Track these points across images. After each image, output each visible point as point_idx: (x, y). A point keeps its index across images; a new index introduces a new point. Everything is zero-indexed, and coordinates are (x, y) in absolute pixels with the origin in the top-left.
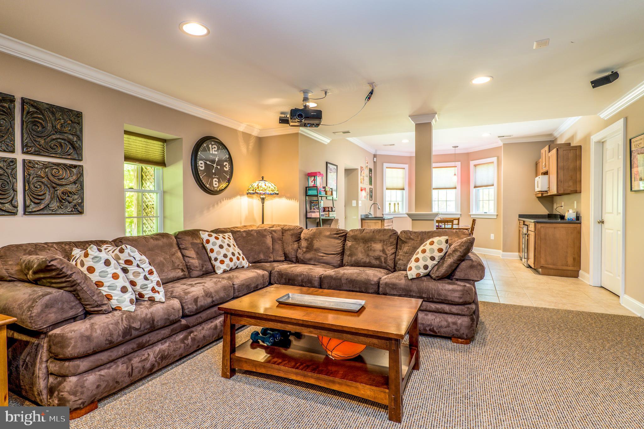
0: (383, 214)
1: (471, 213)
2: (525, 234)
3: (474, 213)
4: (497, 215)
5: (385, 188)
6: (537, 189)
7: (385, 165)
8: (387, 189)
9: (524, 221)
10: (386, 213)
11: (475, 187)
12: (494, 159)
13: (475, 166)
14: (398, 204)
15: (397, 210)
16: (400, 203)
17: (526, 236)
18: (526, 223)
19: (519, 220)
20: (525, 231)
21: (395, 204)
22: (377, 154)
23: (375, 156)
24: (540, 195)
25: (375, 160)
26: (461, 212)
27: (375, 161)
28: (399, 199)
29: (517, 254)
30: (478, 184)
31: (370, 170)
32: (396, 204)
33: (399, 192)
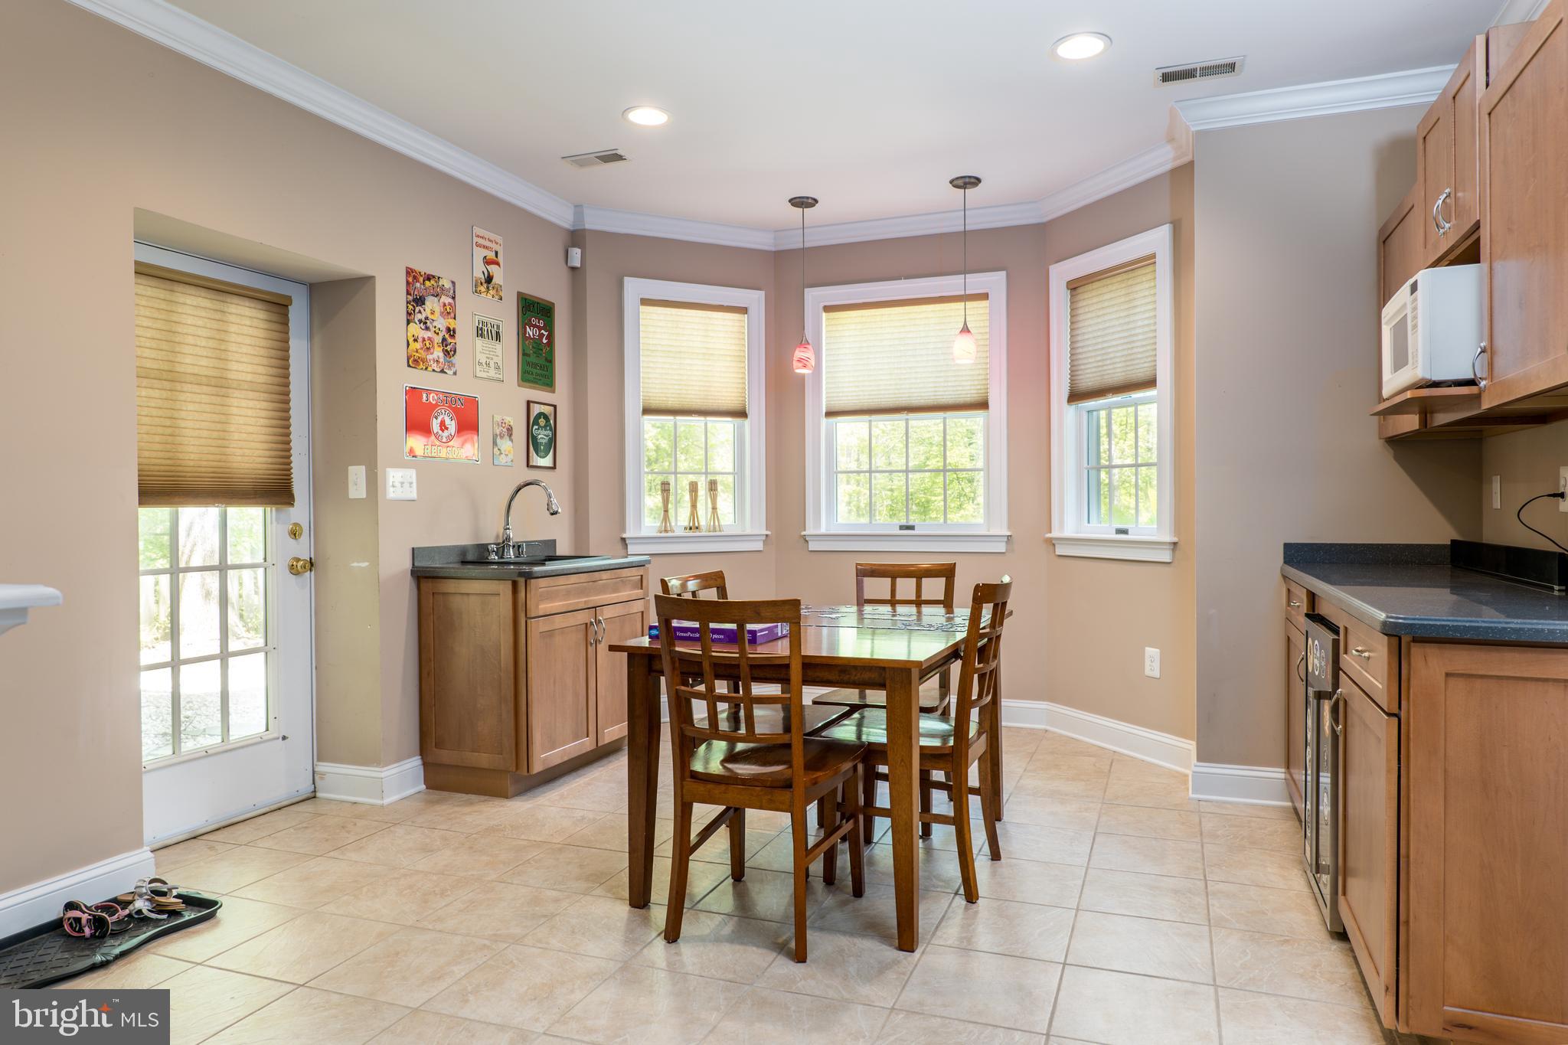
0: (623, 540)
1: (1055, 534)
2: (1320, 696)
3: (1069, 531)
4: (1175, 544)
5: (632, 408)
6: (1394, 381)
7: (634, 288)
8: (647, 411)
9: (1312, 597)
10: (644, 533)
11: (1076, 396)
12: (1157, 240)
13: (1075, 287)
14: (713, 486)
15: (704, 518)
16: (725, 482)
17: (1327, 706)
18: (1324, 610)
19: (1285, 577)
20: (1318, 661)
21: (693, 488)
22: (588, 226)
23: (576, 237)
24: (1410, 423)
25: (576, 262)
26: (1009, 528)
27: (578, 264)
28: (723, 461)
29: (1278, 773)
30: (1088, 381)
31: (534, 310)
32: (702, 491)
33: (725, 427)
